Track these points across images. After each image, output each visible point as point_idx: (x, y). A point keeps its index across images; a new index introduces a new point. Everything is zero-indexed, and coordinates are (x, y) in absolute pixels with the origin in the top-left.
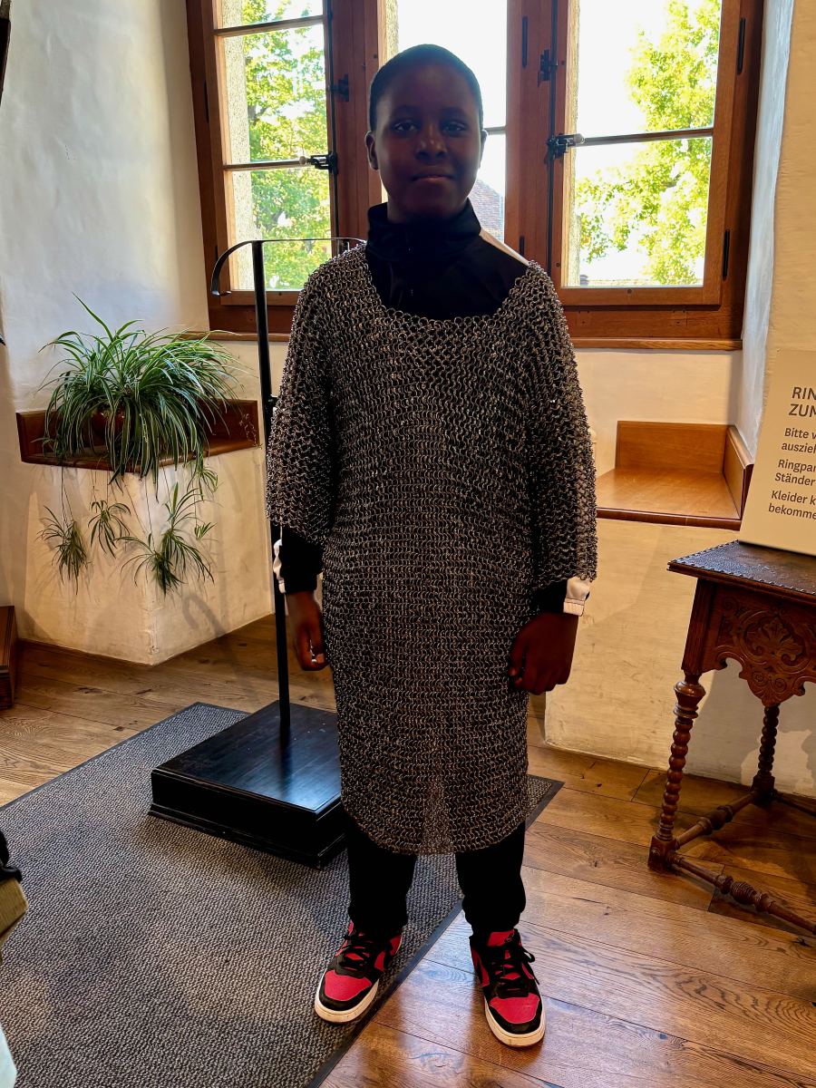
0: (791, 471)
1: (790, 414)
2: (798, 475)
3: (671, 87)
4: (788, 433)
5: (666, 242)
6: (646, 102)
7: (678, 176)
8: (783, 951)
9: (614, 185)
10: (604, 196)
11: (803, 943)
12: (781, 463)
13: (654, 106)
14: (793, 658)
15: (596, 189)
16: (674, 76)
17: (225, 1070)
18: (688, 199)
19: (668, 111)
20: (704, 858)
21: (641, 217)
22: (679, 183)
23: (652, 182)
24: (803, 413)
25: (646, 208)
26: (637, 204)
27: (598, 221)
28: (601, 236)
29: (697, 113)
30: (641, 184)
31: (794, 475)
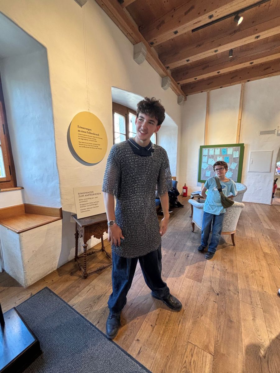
4: (79, 200)
12: (80, 205)
24: (81, 197)
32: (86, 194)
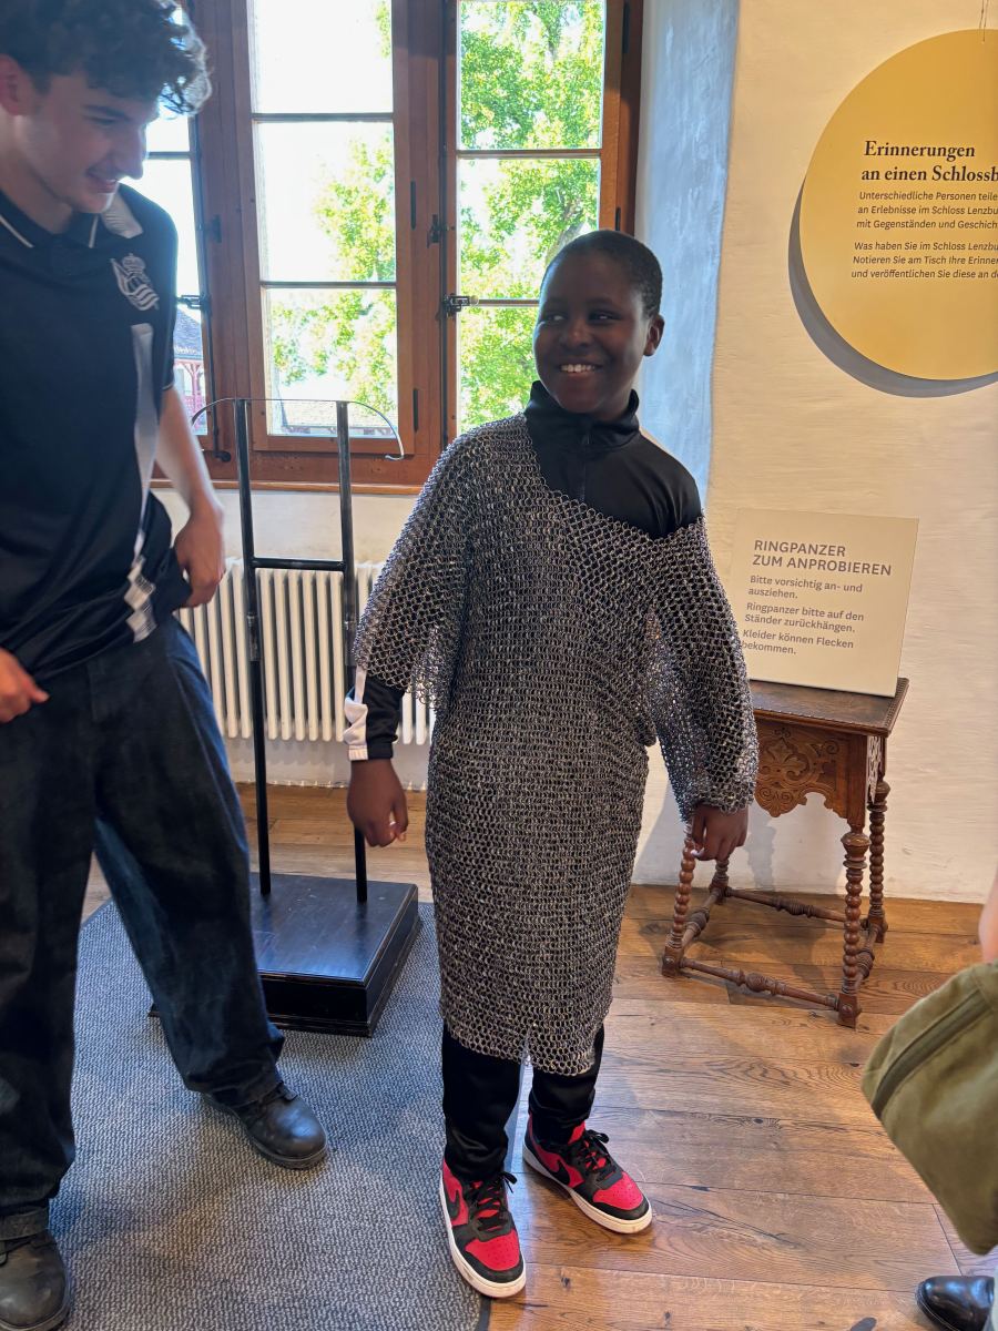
0: (758, 612)
1: (754, 563)
2: (766, 616)
3: (358, 220)
4: (753, 579)
5: (365, 370)
6: (336, 232)
7: (370, 306)
8: (805, 1025)
9: (307, 310)
10: (299, 321)
11: (815, 1015)
12: (749, 605)
13: (344, 237)
14: (798, 773)
15: (290, 313)
16: (360, 210)
17: (402, 1257)
18: (383, 328)
19: (358, 243)
20: (702, 958)
21: (339, 343)
22: (371, 313)
23: (346, 310)
24: (766, 562)
25: (342, 334)
26: (332, 329)
27: (294, 344)
28: (299, 360)
29: (385, 247)
30: (335, 311)
31: (762, 615)
32: (796, 555)
